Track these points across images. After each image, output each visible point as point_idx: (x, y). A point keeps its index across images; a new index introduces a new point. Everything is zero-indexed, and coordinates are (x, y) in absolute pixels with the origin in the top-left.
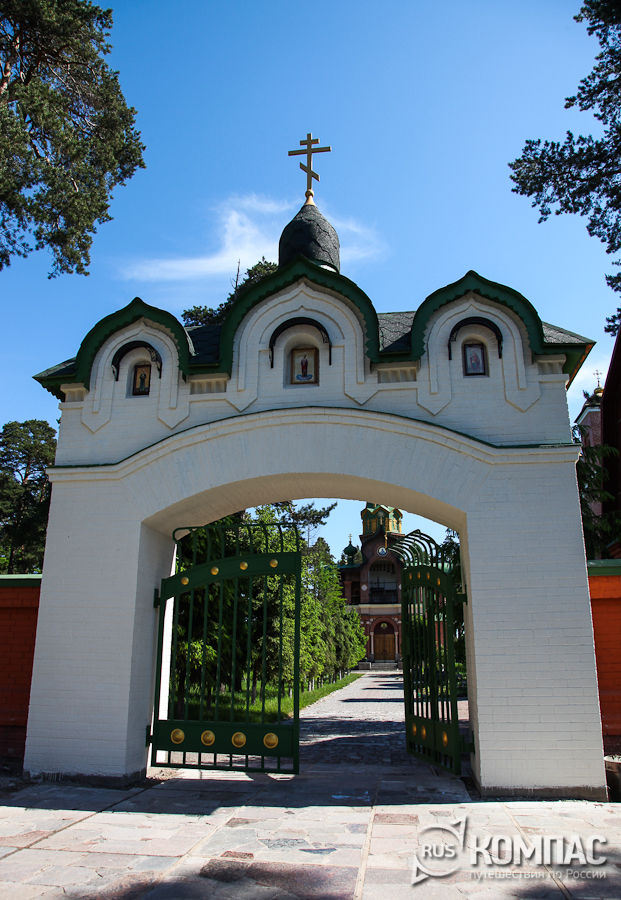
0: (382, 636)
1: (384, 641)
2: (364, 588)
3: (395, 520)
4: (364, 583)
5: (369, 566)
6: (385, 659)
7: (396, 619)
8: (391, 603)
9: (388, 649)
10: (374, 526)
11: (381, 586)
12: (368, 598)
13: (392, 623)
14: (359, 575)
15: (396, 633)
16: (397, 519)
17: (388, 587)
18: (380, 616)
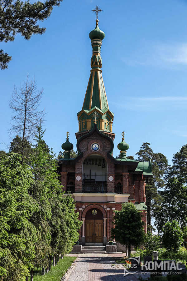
0: (92, 221)
1: (94, 226)
2: (78, 178)
3: (107, 121)
4: (78, 174)
5: (83, 160)
6: (94, 242)
7: (105, 207)
8: (101, 192)
9: (97, 233)
10: (89, 125)
11: (93, 177)
12: (81, 187)
13: (101, 209)
14: (74, 167)
15: (105, 219)
16: (109, 120)
17: (98, 179)
18: (91, 203)
